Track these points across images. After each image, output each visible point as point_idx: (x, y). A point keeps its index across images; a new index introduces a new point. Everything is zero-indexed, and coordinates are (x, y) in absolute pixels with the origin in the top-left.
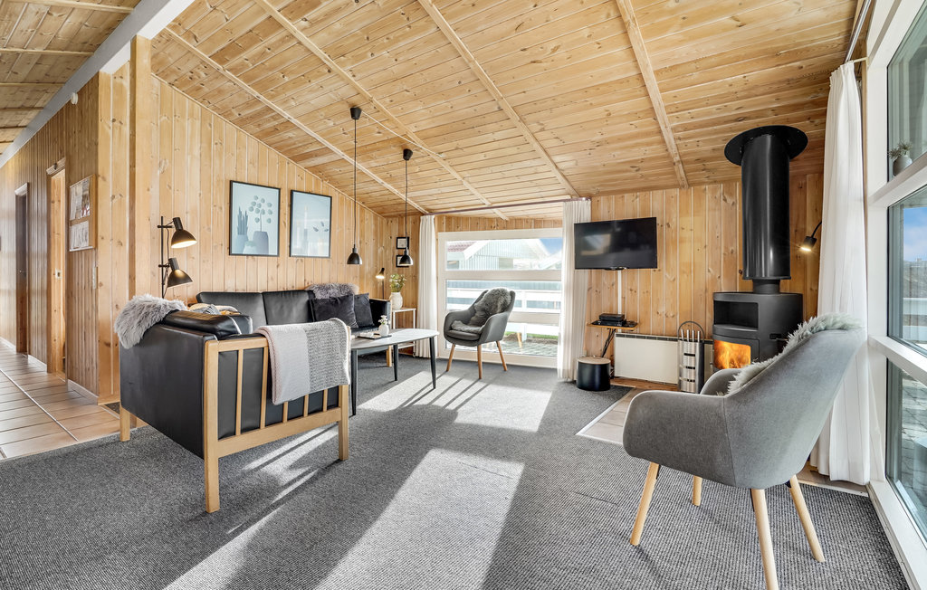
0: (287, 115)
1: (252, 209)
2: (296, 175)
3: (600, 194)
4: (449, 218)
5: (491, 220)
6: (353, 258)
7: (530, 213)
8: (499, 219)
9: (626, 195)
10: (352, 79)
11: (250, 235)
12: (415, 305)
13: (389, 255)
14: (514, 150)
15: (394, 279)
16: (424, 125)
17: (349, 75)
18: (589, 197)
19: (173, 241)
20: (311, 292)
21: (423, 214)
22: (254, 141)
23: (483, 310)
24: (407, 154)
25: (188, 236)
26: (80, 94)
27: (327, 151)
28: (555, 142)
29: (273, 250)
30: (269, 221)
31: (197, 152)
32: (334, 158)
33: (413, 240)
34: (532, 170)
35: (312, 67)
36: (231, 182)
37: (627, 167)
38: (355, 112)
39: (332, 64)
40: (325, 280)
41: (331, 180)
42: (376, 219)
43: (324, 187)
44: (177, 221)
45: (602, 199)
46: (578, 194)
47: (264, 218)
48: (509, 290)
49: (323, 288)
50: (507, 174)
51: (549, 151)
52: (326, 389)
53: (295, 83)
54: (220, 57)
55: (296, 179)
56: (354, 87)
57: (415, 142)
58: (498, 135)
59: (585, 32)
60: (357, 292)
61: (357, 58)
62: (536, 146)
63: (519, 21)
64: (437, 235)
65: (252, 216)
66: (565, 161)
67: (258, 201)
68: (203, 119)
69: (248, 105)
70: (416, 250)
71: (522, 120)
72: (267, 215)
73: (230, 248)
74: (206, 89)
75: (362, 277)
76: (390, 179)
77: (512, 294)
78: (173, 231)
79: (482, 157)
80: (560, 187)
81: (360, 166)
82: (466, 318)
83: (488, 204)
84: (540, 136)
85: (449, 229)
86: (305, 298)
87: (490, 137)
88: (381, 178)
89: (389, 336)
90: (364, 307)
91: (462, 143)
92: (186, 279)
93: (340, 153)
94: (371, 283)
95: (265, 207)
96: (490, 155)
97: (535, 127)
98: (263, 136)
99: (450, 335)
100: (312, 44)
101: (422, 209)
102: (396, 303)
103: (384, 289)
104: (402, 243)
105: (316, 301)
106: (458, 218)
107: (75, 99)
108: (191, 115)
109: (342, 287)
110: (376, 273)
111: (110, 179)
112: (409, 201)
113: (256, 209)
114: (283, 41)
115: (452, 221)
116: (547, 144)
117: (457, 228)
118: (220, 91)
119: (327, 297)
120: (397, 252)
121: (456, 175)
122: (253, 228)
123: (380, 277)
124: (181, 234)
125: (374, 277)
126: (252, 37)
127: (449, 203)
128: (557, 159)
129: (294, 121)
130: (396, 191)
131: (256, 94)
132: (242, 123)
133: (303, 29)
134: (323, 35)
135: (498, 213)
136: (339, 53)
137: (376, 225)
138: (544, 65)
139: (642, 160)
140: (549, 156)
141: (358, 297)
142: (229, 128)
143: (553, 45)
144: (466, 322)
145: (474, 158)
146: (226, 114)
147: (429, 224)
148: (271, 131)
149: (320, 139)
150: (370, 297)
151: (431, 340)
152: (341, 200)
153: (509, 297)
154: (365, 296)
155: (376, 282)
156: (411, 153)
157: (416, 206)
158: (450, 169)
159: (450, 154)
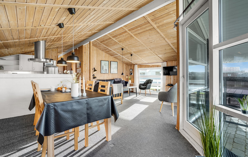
0: (111, 49)
1: (104, 65)
2: (111, 58)
3: (168, 61)
4: (140, 65)
5: (148, 66)
6: (122, 74)
7: (156, 64)
8: (150, 65)
9: (173, 61)
10: (122, 45)
11: (104, 69)
12: (134, 82)
13: (128, 73)
14: (151, 54)
15: (130, 77)
16: (134, 51)
17: (122, 44)
18: (166, 62)
19: (94, 72)
20: (114, 80)
21: (135, 65)
22: (104, 53)
23: (147, 83)
24: (131, 55)
25: (96, 71)
26: (79, 48)
27: (117, 54)
28: (158, 53)
29: (108, 72)
30: (107, 67)
31: (96, 56)
32: (118, 55)
33: (133, 70)
34: (154, 57)
35: (116, 43)
36: (101, 61)
37: (172, 57)
38: (122, 49)
39: (119, 43)
40: (117, 78)
41: (118, 59)
42: (126, 66)
43: (116, 60)
44: (94, 68)
45: (169, 62)
46: (164, 61)
47: (106, 66)
48: (152, 79)
49: (116, 79)
50: (150, 58)
51: (157, 54)
52: (119, 93)
53: (112, 45)
54: (101, 42)
55: (111, 59)
56: (122, 46)
57: (133, 53)
58: (147, 52)
59: (158, 39)
60: (122, 80)
61: (123, 42)
62: (154, 54)
63: (148, 38)
64: (138, 69)
65: (104, 66)
66: (160, 56)
67: (105, 64)
68: (97, 50)
69: (104, 48)
70: (134, 72)
71: (151, 50)
72: (107, 66)
73: (101, 72)
74: (98, 46)
75: (123, 77)
76: (129, 59)
77: (152, 80)
78: (94, 70)
79: (145, 55)
80: (160, 60)
81: (123, 57)
82: (143, 85)
83: (147, 63)
84: (154, 52)
85: (140, 68)
86: (113, 81)
87: (146, 52)
88: (127, 59)
89: (128, 87)
90: (124, 83)
91: (141, 53)
92: (96, 77)
93: (119, 55)
94: (125, 78)
95: (106, 65)
96: (146, 55)
97: (154, 51)
98: (106, 52)
99: (140, 88)
100: (116, 41)
101: (135, 64)
102: (130, 82)
103: (128, 79)
104: (131, 70)
105: (115, 81)
106: (142, 65)
107: (78, 49)
108: (95, 50)
109: (120, 79)
110: (126, 76)
111: (84, 62)
112: (132, 62)
113: (105, 65)
114: (111, 40)
115: (140, 66)
116: (156, 53)
117: (142, 67)
118: (100, 46)
119: (117, 81)
120: (130, 72)
121: (140, 58)
122: (104, 68)
123: (127, 77)
124: (95, 70)
125: (125, 77)
126: (107, 40)
127: (140, 63)
128: (158, 56)
129: (112, 50)
130: (130, 61)
131: (106, 47)
132: (103, 50)
133: (115, 39)
134: (118, 40)
135: (149, 64)
136: (120, 42)
137: (126, 67)
138: (153, 43)
139: (174, 56)
140: (157, 55)
141: (123, 81)
142: (100, 51)
143: (154, 41)
144: (143, 86)
145: (143, 55)
146: (100, 49)
147: (136, 67)
148: (107, 52)
149: (116, 53)
150: (125, 81)
151: (136, 88)
152: (119, 62)
153: (151, 81)
154: (124, 81)
155: (126, 78)
156: (132, 55)
157: (134, 63)
158: (139, 57)
159: (139, 55)
